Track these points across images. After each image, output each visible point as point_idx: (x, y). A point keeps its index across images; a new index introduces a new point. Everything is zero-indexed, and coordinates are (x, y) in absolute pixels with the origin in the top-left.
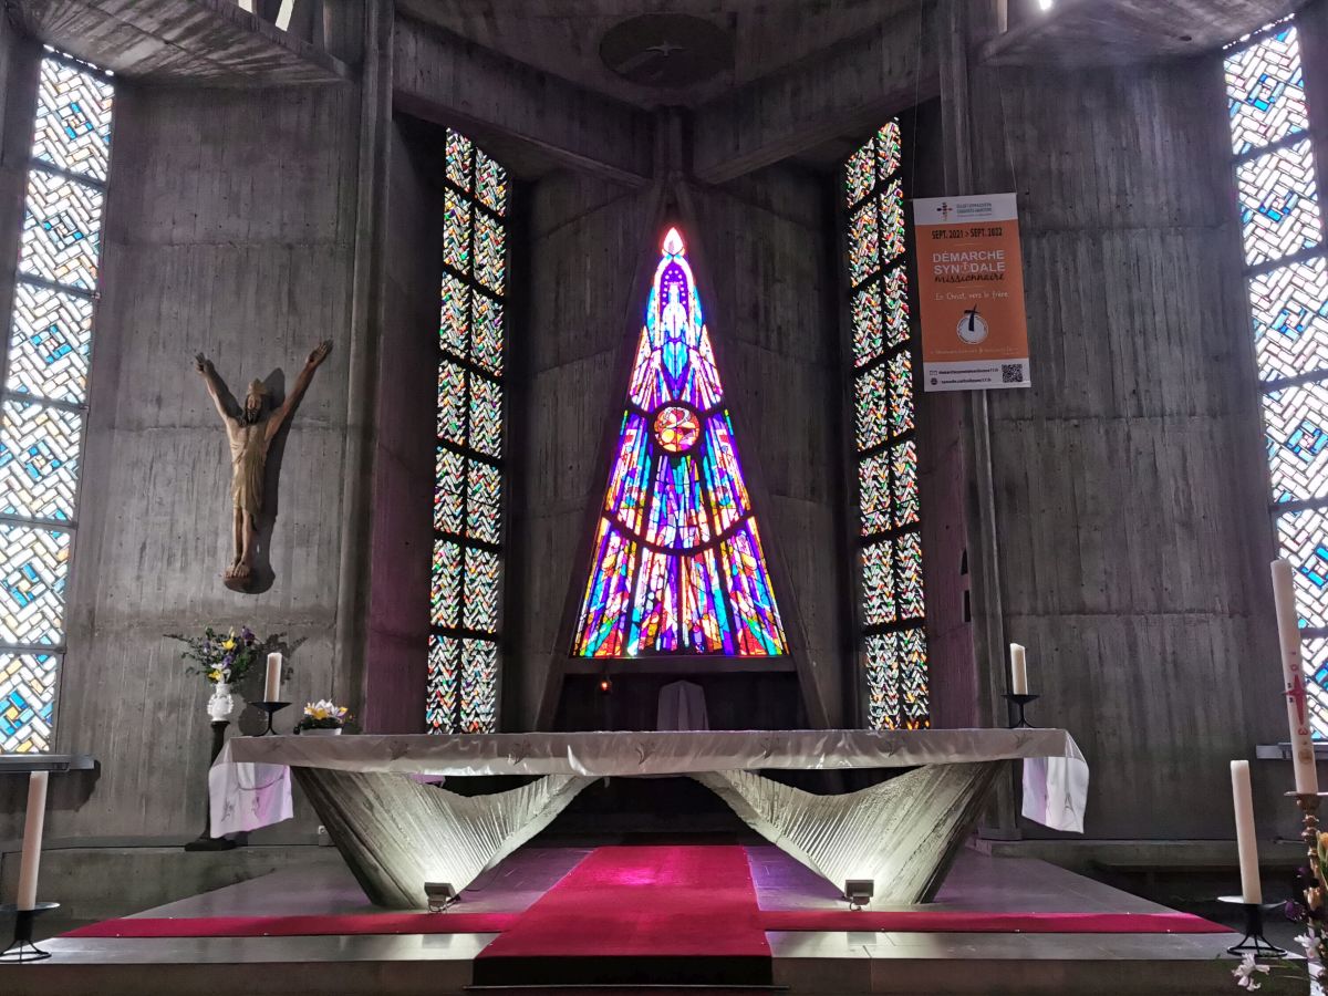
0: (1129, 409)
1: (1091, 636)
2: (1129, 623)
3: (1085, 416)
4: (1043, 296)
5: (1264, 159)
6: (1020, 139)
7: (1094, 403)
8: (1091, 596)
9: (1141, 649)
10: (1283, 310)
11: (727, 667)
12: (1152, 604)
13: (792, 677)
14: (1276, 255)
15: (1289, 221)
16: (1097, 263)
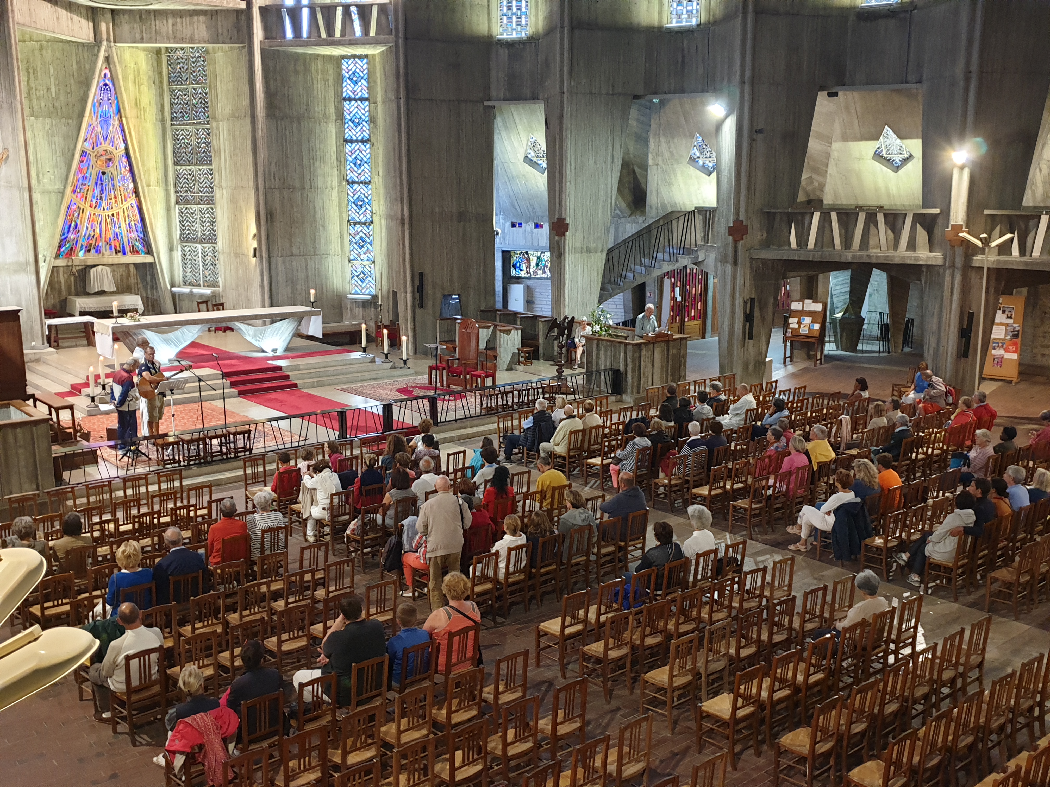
0: (308, 187)
1: (294, 263)
2: (305, 259)
3: (294, 188)
4: (282, 143)
5: (353, 102)
6: (275, 80)
7: (297, 184)
8: (295, 251)
9: (309, 267)
10: (356, 158)
12: (312, 253)
14: (354, 138)
15: (359, 128)
16: (299, 131)
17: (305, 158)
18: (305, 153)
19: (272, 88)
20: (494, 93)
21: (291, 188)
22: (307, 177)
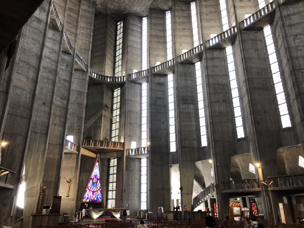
0: (133, 185)
1: (129, 201)
2: (132, 201)
4: (128, 176)
6: (128, 163)
7: (131, 184)
8: (129, 199)
11: (96, 202)
12: (133, 199)
13: (102, 203)
16: (132, 173)
17: (133, 179)
18: (133, 178)
19: (127, 165)
20: (170, 163)
21: (129, 185)
22: (133, 183)
